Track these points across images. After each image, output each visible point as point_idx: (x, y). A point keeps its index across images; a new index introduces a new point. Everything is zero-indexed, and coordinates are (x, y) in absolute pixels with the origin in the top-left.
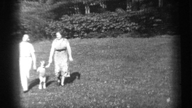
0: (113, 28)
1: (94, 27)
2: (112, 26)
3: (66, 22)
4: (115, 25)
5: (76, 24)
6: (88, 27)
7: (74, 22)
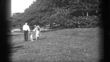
0: (94, 23)
1: (86, 23)
2: (93, 23)
3: (74, 20)
4: (95, 22)
5: (78, 21)
6: (83, 23)
7: (78, 20)
